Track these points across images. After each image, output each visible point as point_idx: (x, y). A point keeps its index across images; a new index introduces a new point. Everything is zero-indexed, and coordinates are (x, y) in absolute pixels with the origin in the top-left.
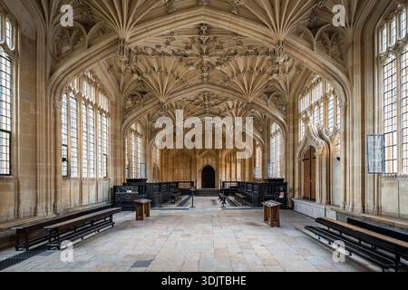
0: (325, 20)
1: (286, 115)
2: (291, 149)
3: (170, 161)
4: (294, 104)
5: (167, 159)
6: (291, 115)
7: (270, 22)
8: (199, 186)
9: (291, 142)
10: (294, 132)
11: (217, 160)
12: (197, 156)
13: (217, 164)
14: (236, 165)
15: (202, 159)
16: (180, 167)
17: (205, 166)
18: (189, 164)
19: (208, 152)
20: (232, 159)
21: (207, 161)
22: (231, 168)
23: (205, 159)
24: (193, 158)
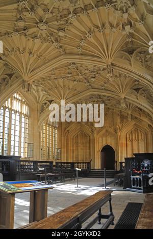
5: (67, 140)
11: (116, 139)
12: (95, 135)
13: (117, 144)
14: (138, 143)
15: (101, 139)
16: (79, 149)
17: (104, 144)
18: (88, 145)
19: (107, 131)
20: (134, 138)
21: (106, 140)
22: (132, 146)
23: (104, 139)
24: (92, 138)
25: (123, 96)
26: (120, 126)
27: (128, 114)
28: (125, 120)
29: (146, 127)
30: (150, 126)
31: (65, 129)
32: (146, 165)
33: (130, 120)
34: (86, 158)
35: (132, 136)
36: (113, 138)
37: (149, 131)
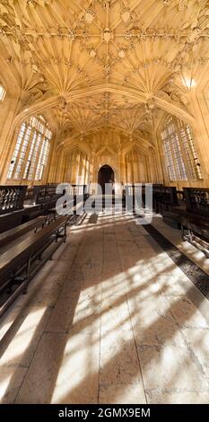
11: (117, 159)
12: (93, 154)
13: (117, 164)
14: (138, 165)
15: (99, 158)
19: (106, 150)
20: (133, 159)
21: (105, 160)
22: (132, 168)
23: (103, 158)
24: (89, 156)
26: (121, 145)
27: (129, 134)
28: (125, 141)
29: (147, 149)
30: (150, 148)
35: (131, 157)
36: (113, 158)
37: (149, 154)
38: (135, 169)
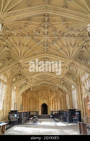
0: (84, 57)
1: (77, 82)
2: (81, 96)
3: (27, 101)
4: (79, 78)
5: (25, 100)
6: (79, 82)
7: (66, 57)
8: (40, 114)
9: (80, 93)
10: (81, 89)
11: (49, 101)
12: (39, 99)
13: (49, 103)
14: (57, 103)
15: (41, 100)
16: (31, 104)
17: (43, 103)
18: (35, 103)
19: (44, 97)
20: (55, 100)
21: (44, 101)
22: (55, 104)
23: (43, 100)
24: (37, 100)
25: (57, 85)
26: (50, 95)
27: (54, 90)
28: (52, 93)
29: (61, 96)
30: (62, 96)
31: (25, 95)
32: (77, 114)
33: (54, 93)
34: (34, 109)
35: (55, 99)
36: (47, 100)
37: (62, 98)
38: (56, 105)
